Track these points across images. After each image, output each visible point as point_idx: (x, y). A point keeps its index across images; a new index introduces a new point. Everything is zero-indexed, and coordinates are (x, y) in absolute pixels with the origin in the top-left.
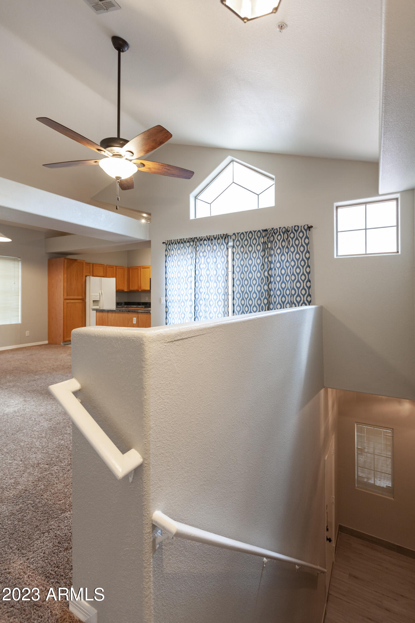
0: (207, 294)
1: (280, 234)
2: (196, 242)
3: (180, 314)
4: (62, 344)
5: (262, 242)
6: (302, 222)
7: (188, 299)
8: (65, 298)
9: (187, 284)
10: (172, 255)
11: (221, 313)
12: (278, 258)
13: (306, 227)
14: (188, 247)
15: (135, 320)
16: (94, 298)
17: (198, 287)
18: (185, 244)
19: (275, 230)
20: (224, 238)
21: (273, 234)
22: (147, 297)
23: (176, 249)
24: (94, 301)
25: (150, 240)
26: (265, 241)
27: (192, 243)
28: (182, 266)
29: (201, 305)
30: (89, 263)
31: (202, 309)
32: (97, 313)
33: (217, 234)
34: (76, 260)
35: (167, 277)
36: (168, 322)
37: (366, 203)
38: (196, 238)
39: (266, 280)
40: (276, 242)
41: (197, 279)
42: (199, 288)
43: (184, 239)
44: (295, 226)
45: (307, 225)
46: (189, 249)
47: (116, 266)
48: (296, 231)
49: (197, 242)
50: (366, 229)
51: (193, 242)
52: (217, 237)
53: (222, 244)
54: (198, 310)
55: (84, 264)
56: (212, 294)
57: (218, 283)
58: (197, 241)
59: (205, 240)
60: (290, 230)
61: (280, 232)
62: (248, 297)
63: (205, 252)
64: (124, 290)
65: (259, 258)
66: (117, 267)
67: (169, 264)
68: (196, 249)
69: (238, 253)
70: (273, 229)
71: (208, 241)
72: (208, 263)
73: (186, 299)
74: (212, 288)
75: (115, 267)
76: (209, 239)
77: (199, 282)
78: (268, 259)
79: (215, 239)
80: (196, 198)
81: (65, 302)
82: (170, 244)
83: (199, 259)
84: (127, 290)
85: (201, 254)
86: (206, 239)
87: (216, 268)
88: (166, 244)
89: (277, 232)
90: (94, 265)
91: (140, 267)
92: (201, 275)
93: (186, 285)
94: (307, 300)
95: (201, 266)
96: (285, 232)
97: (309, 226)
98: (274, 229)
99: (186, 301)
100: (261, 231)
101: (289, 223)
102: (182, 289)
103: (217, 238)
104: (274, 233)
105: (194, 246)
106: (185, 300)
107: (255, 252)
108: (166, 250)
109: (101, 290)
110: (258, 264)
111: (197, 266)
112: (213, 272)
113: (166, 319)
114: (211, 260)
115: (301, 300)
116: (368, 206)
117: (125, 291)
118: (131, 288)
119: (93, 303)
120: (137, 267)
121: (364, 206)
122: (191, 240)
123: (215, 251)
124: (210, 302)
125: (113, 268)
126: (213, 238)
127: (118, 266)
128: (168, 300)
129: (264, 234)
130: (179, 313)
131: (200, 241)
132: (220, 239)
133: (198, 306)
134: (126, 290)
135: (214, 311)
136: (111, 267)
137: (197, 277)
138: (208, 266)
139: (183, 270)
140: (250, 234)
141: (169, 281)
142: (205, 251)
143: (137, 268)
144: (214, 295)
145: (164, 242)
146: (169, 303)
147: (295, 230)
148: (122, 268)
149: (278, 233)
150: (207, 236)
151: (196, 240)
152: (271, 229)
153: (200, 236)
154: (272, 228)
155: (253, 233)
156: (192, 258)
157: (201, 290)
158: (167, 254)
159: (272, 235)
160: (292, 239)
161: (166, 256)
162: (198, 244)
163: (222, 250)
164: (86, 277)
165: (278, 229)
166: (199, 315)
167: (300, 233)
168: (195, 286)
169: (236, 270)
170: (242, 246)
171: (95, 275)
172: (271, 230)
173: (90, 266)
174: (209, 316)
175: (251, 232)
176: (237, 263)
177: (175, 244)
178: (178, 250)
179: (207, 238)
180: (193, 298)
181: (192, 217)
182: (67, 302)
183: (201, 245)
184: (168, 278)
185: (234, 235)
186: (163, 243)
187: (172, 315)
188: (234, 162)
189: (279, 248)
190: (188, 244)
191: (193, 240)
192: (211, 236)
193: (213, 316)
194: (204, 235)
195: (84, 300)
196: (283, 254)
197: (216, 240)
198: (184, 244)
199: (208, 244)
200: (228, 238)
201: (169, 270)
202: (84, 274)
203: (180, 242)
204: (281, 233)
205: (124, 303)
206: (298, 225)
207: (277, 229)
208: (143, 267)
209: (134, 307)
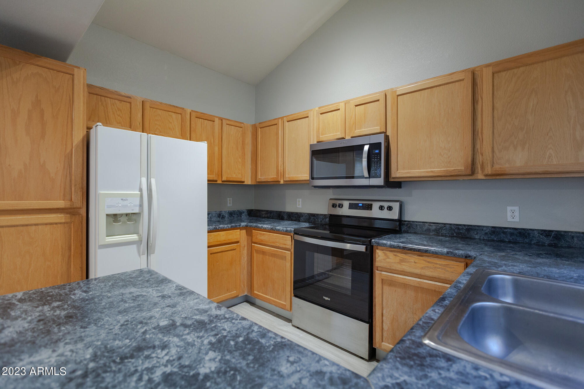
16: (114, 207)
22: (301, 200)
47: (221, 119)
64: (243, 182)
66: (224, 121)
75: (217, 120)
84: (251, 182)
91: (282, 118)
118: (261, 177)
120: (276, 118)
125: (213, 121)
134: (248, 181)
136: (206, 117)
143: (276, 121)
148: (238, 125)
205: (246, 213)
208: (290, 118)
209: (265, 230)
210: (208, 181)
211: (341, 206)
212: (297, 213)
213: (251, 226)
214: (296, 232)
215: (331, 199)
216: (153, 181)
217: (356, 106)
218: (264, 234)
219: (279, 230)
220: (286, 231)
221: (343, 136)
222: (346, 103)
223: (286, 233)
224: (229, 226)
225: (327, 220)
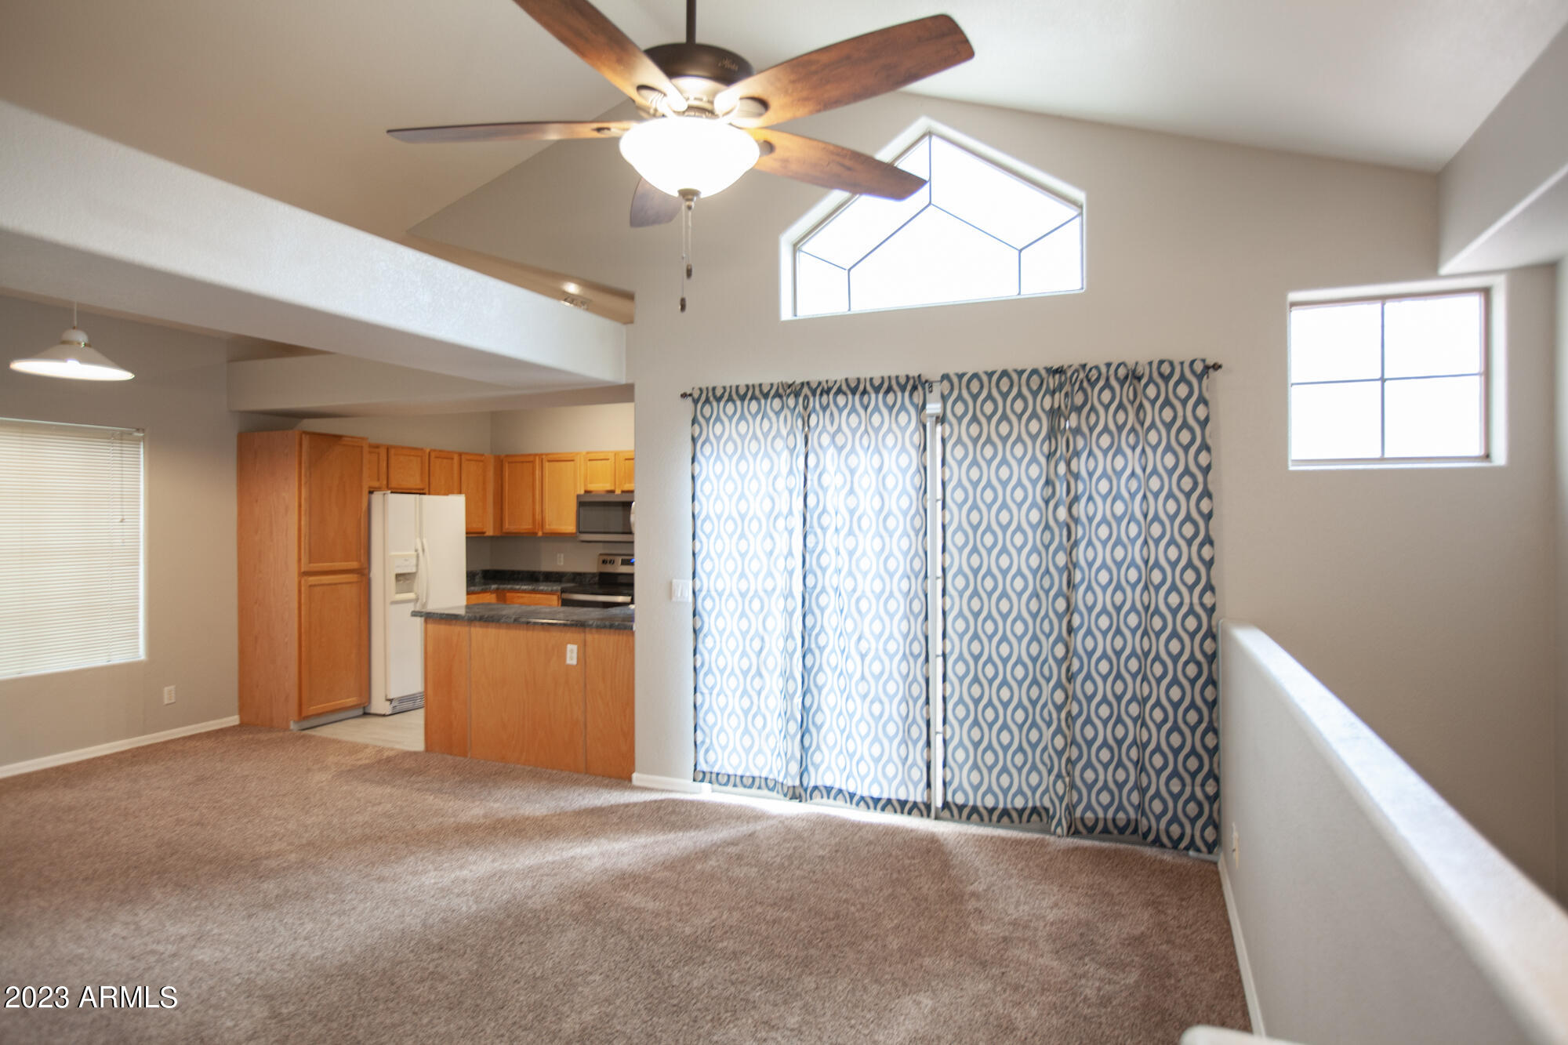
0: (850, 573)
1: (1107, 385)
2: (806, 397)
3: (749, 637)
4: (293, 726)
5: (1047, 406)
6: (1182, 348)
7: (774, 589)
8: (303, 570)
9: (772, 538)
10: (718, 439)
11: (895, 640)
12: (1102, 463)
13: (1199, 367)
14: (778, 414)
15: (572, 651)
16: (398, 567)
17: (814, 551)
18: (766, 404)
19: (1091, 370)
20: (909, 388)
21: (1085, 384)
23: (730, 419)
24: (398, 576)
25: (630, 381)
26: (1056, 406)
27: (791, 402)
28: (755, 475)
29: (822, 610)
30: (377, 447)
31: (826, 624)
32: (430, 626)
33: (886, 375)
34: (338, 438)
35: (700, 512)
36: (703, 664)
37: (1383, 298)
38: (808, 383)
39: (1061, 535)
40: (1093, 409)
41: (811, 522)
42: (815, 555)
43: (760, 385)
44: (1161, 362)
45: (1204, 361)
46: (778, 421)
47: (460, 455)
48: (1166, 379)
49: (811, 399)
50: (1383, 380)
51: (797, 395)
52: (886, 385)
53: (903, 407)
54: (814, 627)
55: (366, 449)
56: (865, 574)
57: (887, 539)
58: (809, 394)
59: (839, 391)
60: (1143, 374)
61: (1108, 379)
62: (995, 588)
63: (840, 434)
64: (484, 533)
65: (1034, 459)
66: (463, 456)
67: (707, 467)
68: (806, 422)
69: (959, 441)
70: (1084, 366)
71: (850, 396)
72: (852, 472)
73: (770, 588)
74: (864, 554)
75: (456, 458)
76: (855, 388)
77: (819, 531)
78: (1068, 464)
79: (877, 390)
80: (796, 247)
81: (303, 582)
82: (707, 401)
83: (817, 454)
84: (494, 531)
85: (826, 439)
86: (844, 388)
87: (881, 488)
88: (696, 402)
89: (1098, 379)
90: (392, 451)
91: (541, 455)
92: (824, 511)
93: (768, 540)
94: (1202, 605)
95: (826, 480)
96: (1126, 377)
97: (1210, 362)
98: (1088, 368)
99: (769, 593)
100: (1044, 373)
101: (1139, 351)
102: (755, 555)
103: (885, 387)
104: (1089, 380)
105: (797, 411)
106: (766, 591)
107: (1019, 439)
108: (694, 421)
109: (421, 538)
110: (1034, 483)
111: (812, 480)
112: (868, 504)
113: (695, 654)
114: (864, 461)
115: (1181, 604)
116: (1390, 306)
117: (487, 534)
118: (509, 527)
119: (396, 585)
120: (530, 455)
121: (1377, 306)
122: (788, 391)
123: (877, 430)
124: (858, 600)
125: (452, 459)
126: (869, 388)
127: (466, 454)
128: (700, 590)
129: (1053, 382)
130: (744, 634)
131: (821, 395)
132: (895, 392)
133: (813, 614)
134: (490, 532)
135: (872, 633)
136: (445, 455)
137: (812, 517)
138: (852, 482)
139: (758, 492)
140: (1005, 380)
141: (705, 528)
142: (839, 429)
143: (531, 459)
144: (873, 580)
145: (688, 393)
146: (704, 600)
147: (1161, 375)
148: (478, 458)
149: (1101, 383)
150: (847, 380)
151: (806, 390)
152: (1076, 366)
153: (823, 378)
154: (1083, 362)
155: (1015, 377)
156: (792, 451)
157: (824, 560)
158: (696, 435)
159: (1081, 388)
160: (1153, 402)
161: (694, 440)
162: (815, 403)
163: (903, 430)
164: (371, 492)
165: (1104, 370)
166: (817, 643)
167: (1177, 384)
168: (805, 545)
169: (953, 499)
170: (974, 419)
171: (393, 484)
172: (1077, 371)
173: (379, 454)
174: (857, 648)
175: (1005, 373)
176: (955, 473)
177: (728, 401)
178: (738, 423)
179: (848, 385)
180: (798, 589)
181: (786, 314)
182: (313, 583)
183: (824, 409)
184: (702, 517)
185: (945, 382)
186: (684, 396)
187: (715, 642)
188: (934, 139)
189: (1106, 429)
190: (777, 403)
191: (794, 390)
192: (862, 381)
193: (870, 649)
194: (836, 374)
195: (363, 573)
196: (1119, 451)
197: (881, 396)
198: (763, 401)
199: (849, 406)
200: (924, 389)
201: (704, 489)
202: (367, 483)
203: (746, 394)
204: (1114, 383)
205: (480, 575)
206: (1171, 358)
207: (1097, 367)
208: (552, 458)
209: (524, 591)
210: (467, 533)
211: (612, 562)
212: (557, 573)
213: (504, 589)
214: (563, 591)
215: (601, 555)
216: (425, 541)
217: (626, 459)
218: (522, 597)
219: (542, 590)
220: (552, 590)
221: (612, 488)
222: (616, 454)
223: (552, 593)
224: (481, 588)
225: (597, 579)
